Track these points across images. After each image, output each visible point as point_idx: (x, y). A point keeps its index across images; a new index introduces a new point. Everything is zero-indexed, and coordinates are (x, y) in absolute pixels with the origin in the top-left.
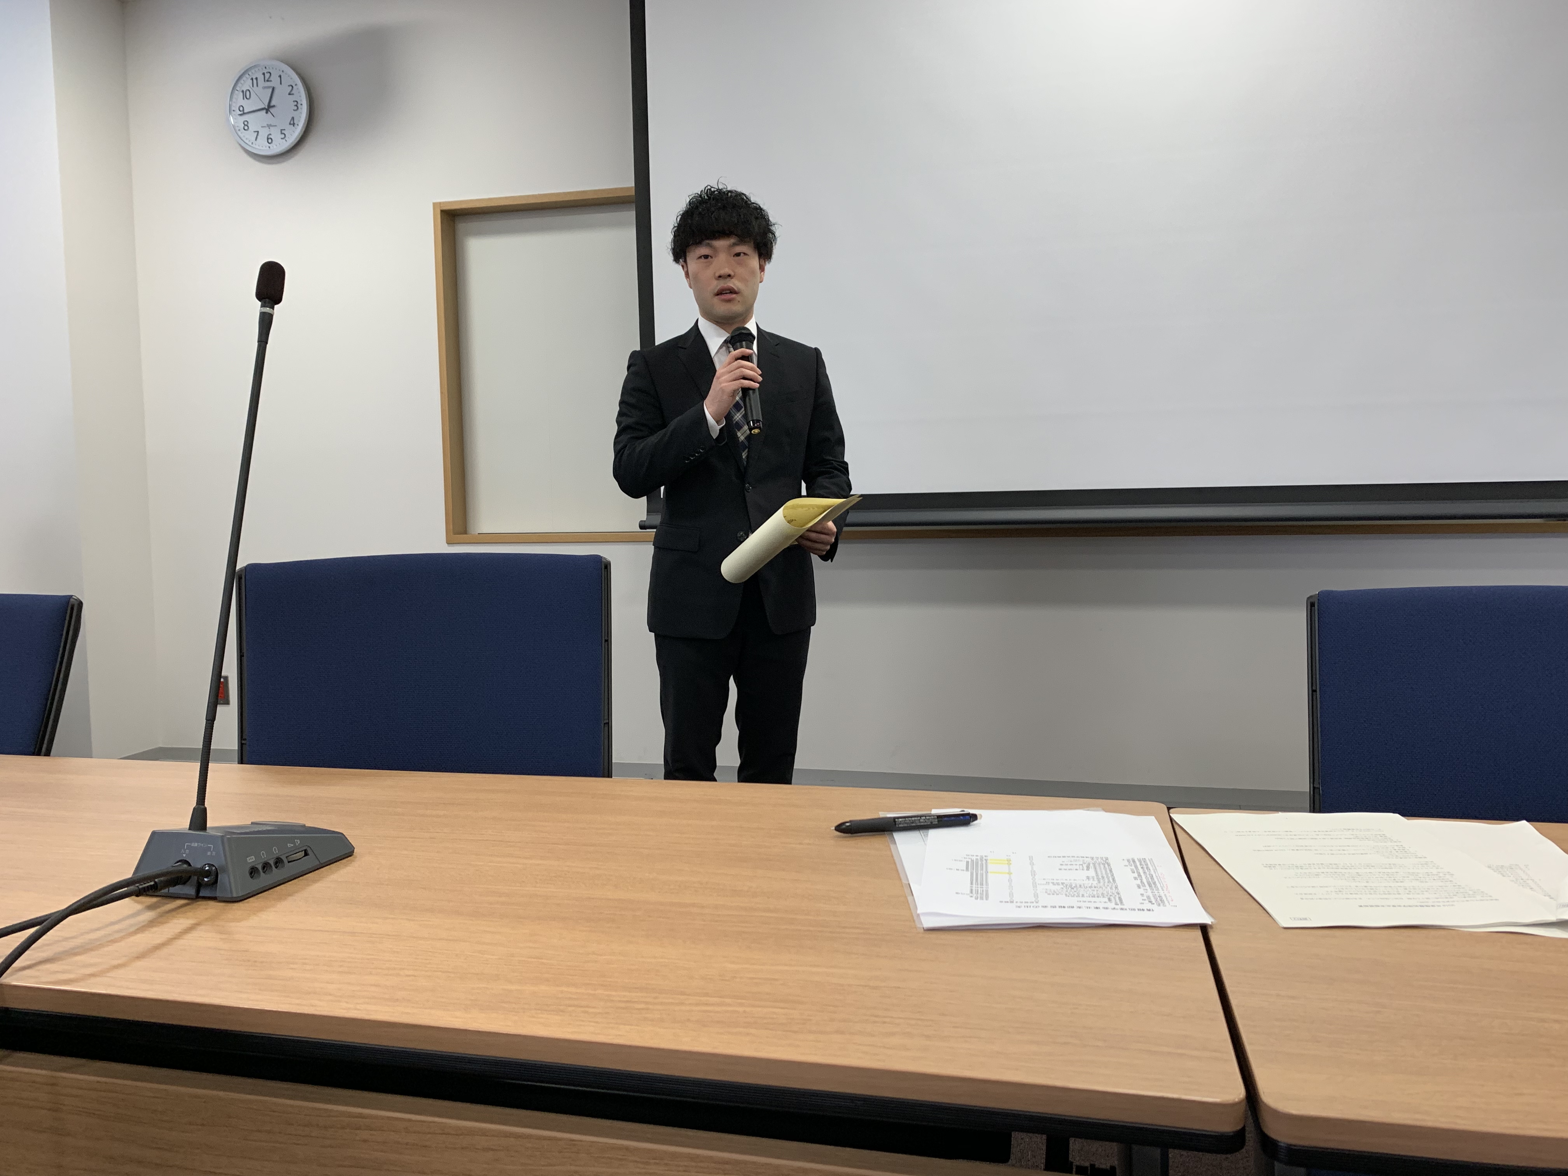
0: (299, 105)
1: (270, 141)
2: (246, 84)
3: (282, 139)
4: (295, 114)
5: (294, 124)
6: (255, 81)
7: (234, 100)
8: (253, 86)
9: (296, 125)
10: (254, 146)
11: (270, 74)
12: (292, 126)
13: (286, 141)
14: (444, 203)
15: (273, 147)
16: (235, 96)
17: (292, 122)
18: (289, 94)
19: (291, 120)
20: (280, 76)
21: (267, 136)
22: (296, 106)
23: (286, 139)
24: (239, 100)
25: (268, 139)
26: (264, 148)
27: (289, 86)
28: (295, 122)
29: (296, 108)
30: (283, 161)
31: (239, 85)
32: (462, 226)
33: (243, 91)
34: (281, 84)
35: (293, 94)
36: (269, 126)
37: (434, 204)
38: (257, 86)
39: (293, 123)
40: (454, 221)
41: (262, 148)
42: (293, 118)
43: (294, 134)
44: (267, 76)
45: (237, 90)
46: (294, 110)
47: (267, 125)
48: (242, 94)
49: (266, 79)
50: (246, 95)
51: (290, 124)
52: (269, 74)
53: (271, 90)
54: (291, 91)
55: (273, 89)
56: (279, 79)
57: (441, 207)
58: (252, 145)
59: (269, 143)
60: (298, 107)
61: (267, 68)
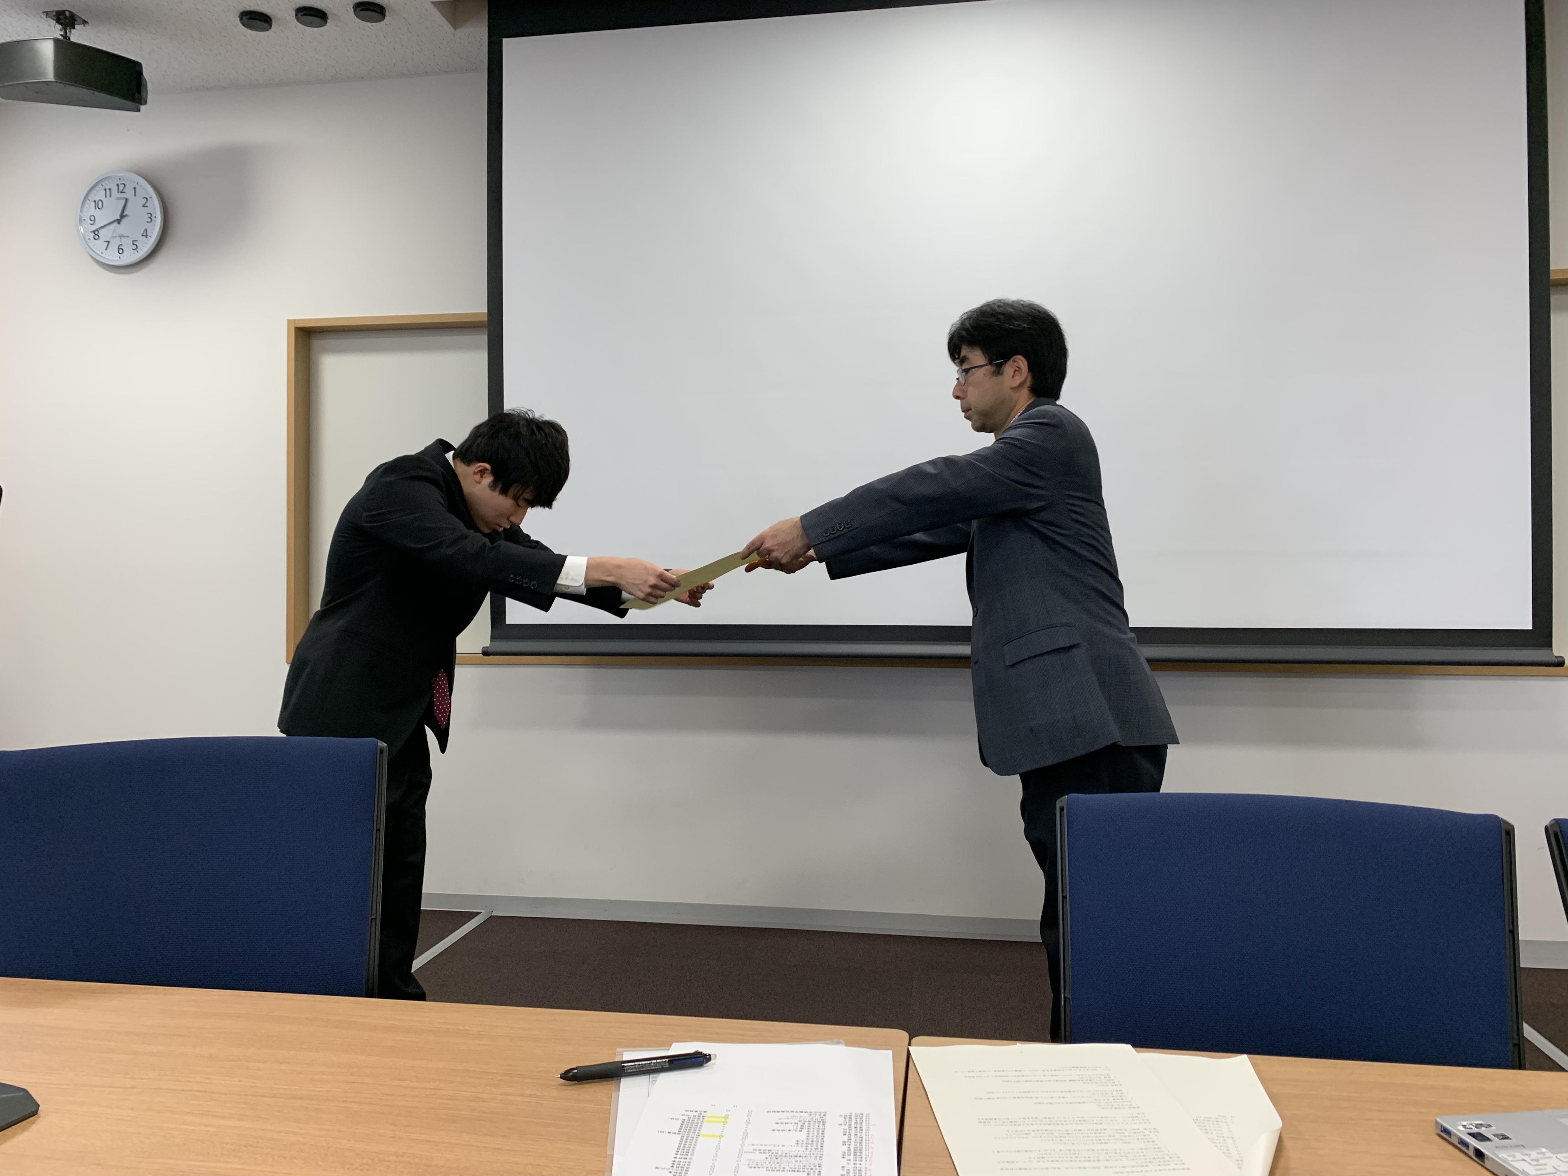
0: (153, 218)
1: (121, 251)
2: (99, 195)
3: (133, 249)
4: (148, 226)
5: (146, 236)
6: (108, 192)
7: (85, 209)
8: (106, 197)
9: (149, 237)
10: (103, 255)
11: (125, 185)
13: (138, 252)
14: (299, 320)
15: (123, 257)
16: (86, 206)
17: (145, 234)
19: (144, 232)
20: (135, 188)
21: (118, 246)
22: (150, 218)
23: (138, 250)
24: (91, 209)
25: (119, 249)
26: (115, 258)
27: (143, 198)
28: (149, 234)
29: (150, 220)
30: (132, 272)
31: (92, 195)
32: (317, 343)
33: (95, 201)
34: (135, 195)
35: (147, 206)
36: (121, 236)
37: (289, 321)
38: (110, 196)
40: (308, 338)
41: (113, 258)
42: (146, 230)
43: (146, 247)
44: (121, 187)
45: (89, 200)
46: (148, 222)
47: (119, 235)
48: (94, 203)
49: (120, 190)
50: (98, 205)
51: (143, 235)
52: (123, 185)
53: (124, 201)
54: (146, 203)
55: (127, 200)
56: (133, 191)
57: (295, 324)
58: (101, 255)
59: (119, 253)
60: (151, 219)
61: (122, 179)
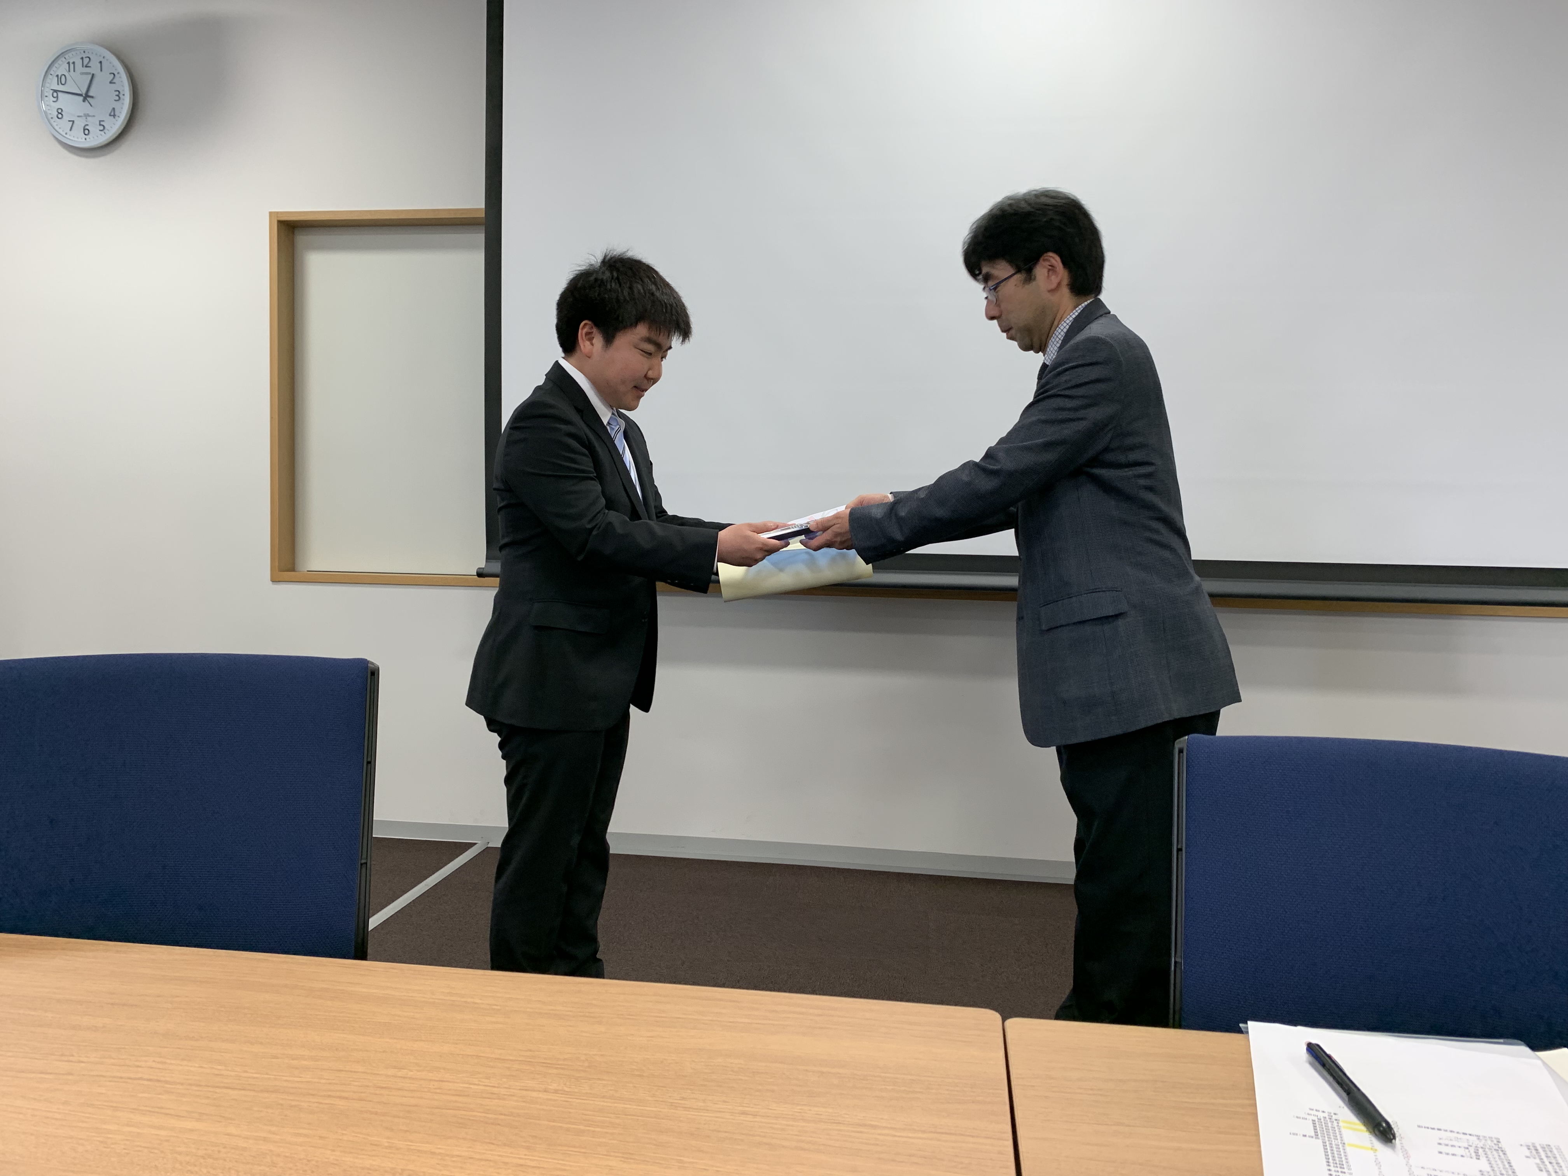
0: (121, 96)
1: (87, 132)
2: (61, 68)
3: (100, 130)
4: (117, 105)
5: (114, 116)
6: (72, 66)
7: (47, 84)
8: (69, 71)
9: (116, 117)
10: (68, 136)
11: (89, 57)
12: (113, 117)
13: (105, 133)
14: (280, 211)
15: (89, 138)
16: (48, 80)
18: (111, 83)
19: (111, 111)
20: (101, 62)
21: (83, 126)
22: (117, 95)
23: (105, 131)
24: (53, 86)
25: (84, 130)
26: (80, 140)
27: (110, 73)
28: (116, 113)
29: (117, 98)
30: (100, 156)
31: (54, 68)
32: (301, 239)
33: (57, 76)
34: (101, 70)
35: (114, 83)
36: (87, 116)
37: (271, 213)
38: (74, 71)
39: (113, 114)
40: (293, 233)
41: (78, 139)
42: (114, 109)
43: (115, 127)
44: (86, 61)
45: (51, 74)
46: (115, 100)
47: (84, 114)
48: (56, 78)
49: (85, 64)
50: (61, 80)
51: (110, 115)
52: (88, 59)
53: (90, 76)
54: (113, 79)
55: (93, 75)
56: (99, 65)
57: (277, 217)
58: (65, 135)
59: (85, 135)
60: (119, 98)
61: (86, 52)
